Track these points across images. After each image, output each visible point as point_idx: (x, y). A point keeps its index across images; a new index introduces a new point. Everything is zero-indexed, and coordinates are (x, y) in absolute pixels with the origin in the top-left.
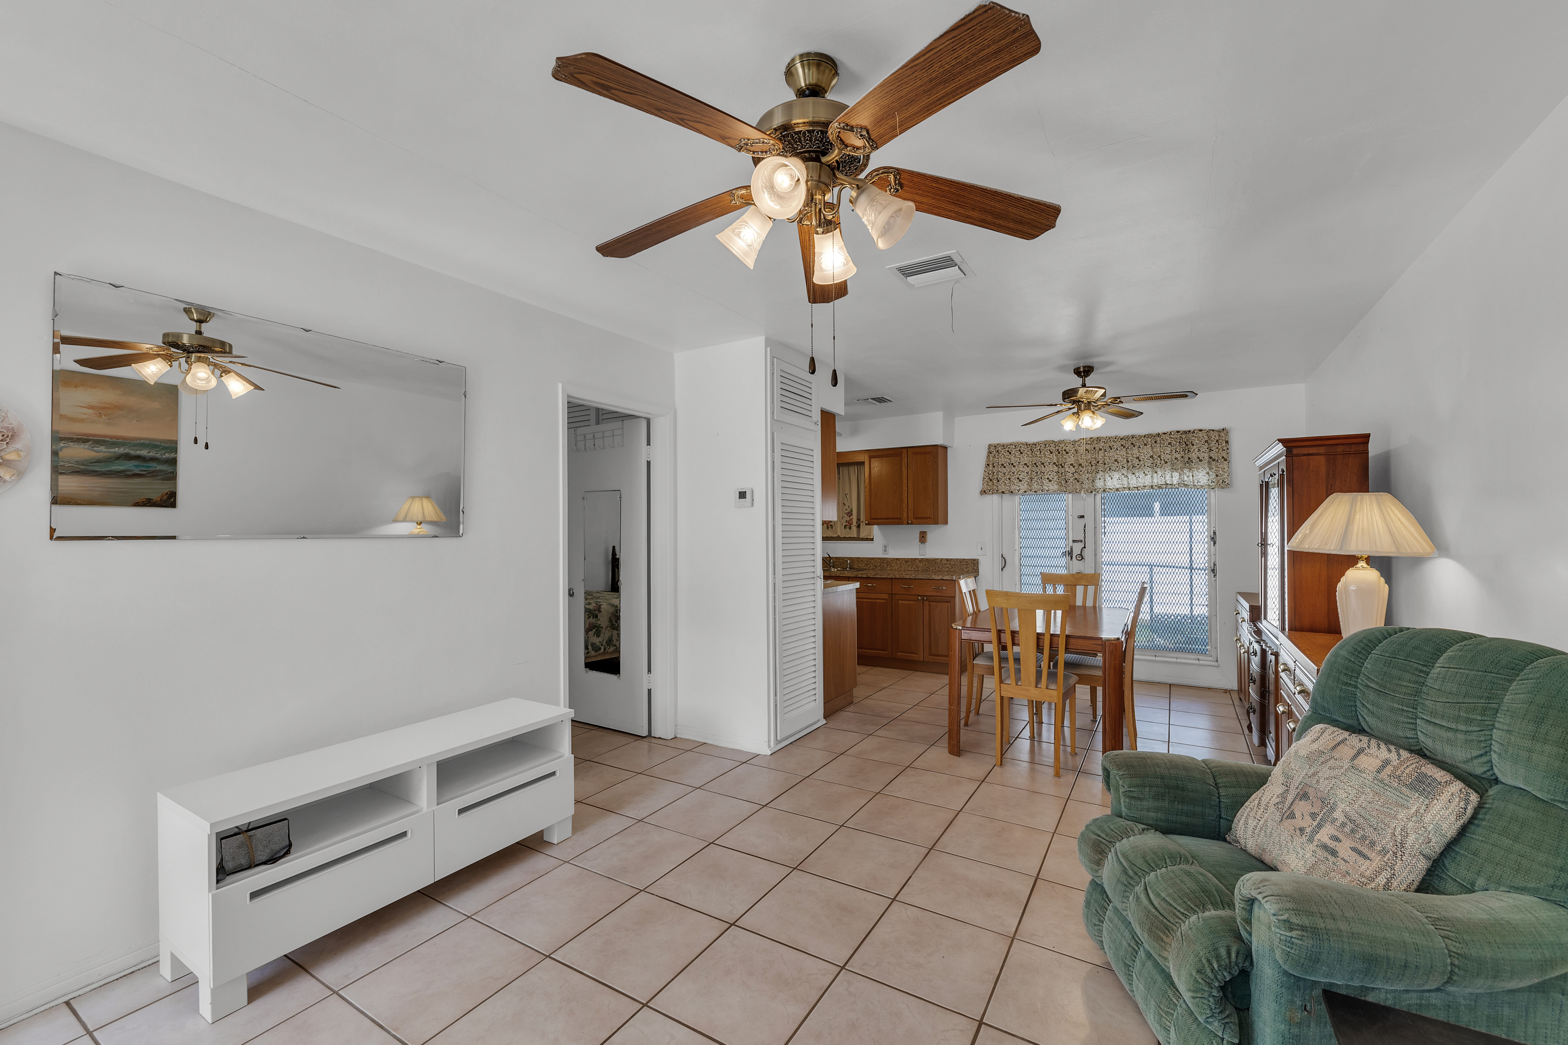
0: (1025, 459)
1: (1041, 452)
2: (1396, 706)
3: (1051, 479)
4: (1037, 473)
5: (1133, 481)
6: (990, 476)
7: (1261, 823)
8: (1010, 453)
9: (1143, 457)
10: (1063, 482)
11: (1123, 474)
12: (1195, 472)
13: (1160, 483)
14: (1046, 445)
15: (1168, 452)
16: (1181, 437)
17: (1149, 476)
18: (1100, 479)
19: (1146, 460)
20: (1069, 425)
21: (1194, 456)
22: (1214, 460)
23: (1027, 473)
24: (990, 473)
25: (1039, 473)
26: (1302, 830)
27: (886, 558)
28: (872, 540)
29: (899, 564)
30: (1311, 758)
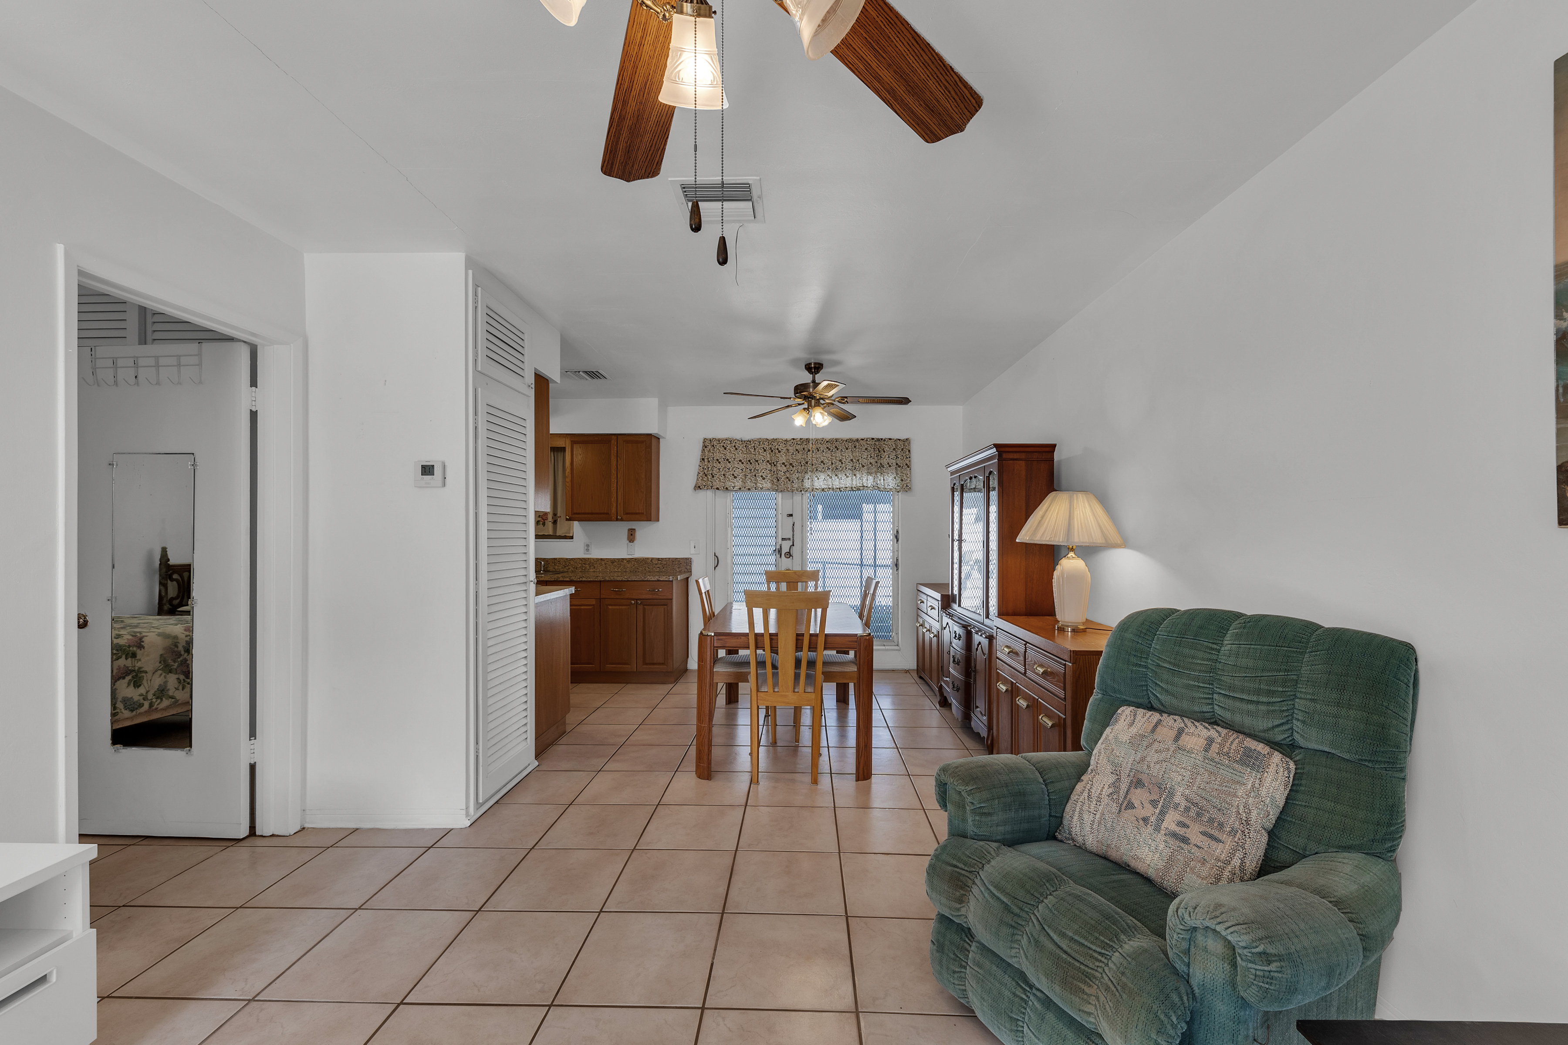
0: (740, 456)
1: (755, 449)
2: (1192, 683)
3: (764, 477)
4: (751, 470)
5: (836, 483)
6: (705, 471)
7: (1098, 816)
8: (725, 449)
9: (844, 460)
10: (775, 481)
11: (828, 475)
12: (886, 476)
13: (858, 485)
14: (760, 442)
15: (865, 457)
16: (875, 444)
17: (850, 478)
18: (808, 479)
19: (847, 463)
20: (799, 420)
21: (884, 462)
22: (899, 466)
23: (742, 470)
24: (705, 468)
25: (752, 471)
26: (1145, 820)
27: (589, 559)
28: (572, 538)
29: (604, 565)
30: (1134, 743)
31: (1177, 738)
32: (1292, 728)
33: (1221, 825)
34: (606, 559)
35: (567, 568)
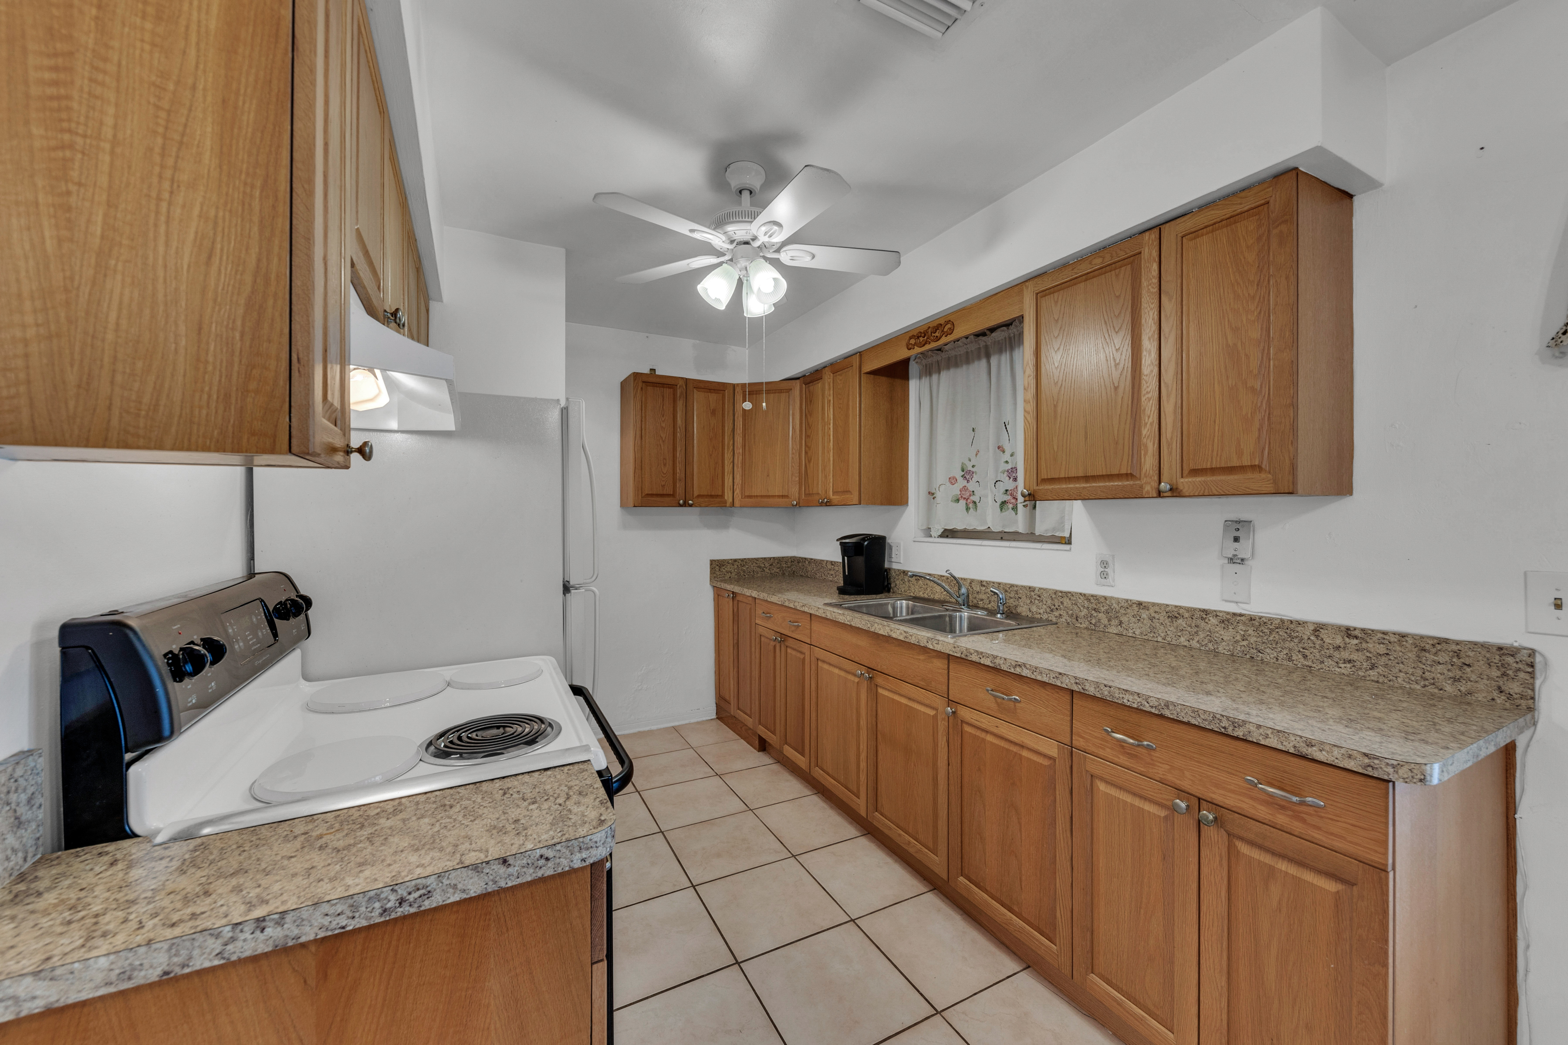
27: (1106, 598)
28: (1068, 541)
29: (1147, 622)
34: (1154, 604)
35: (1057, 613)
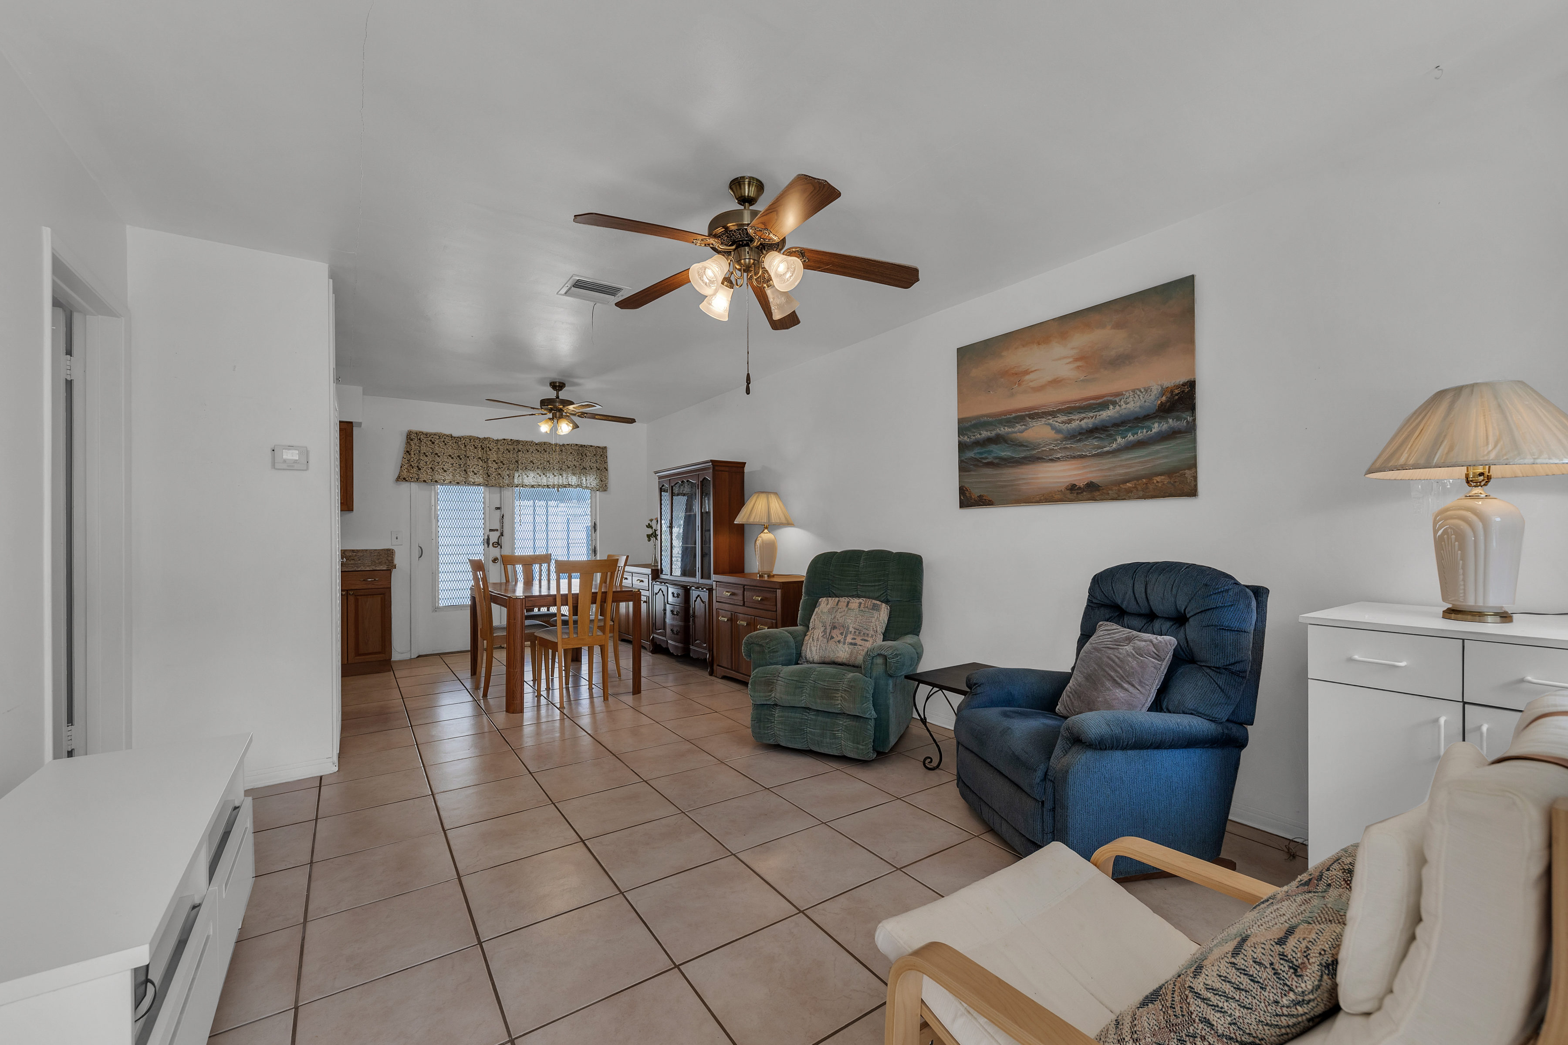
0: (450, 451)
1: (465, 446)
3: (476, 472)
6: (412, 463)
7: (817, 646)
8: (433, 443)
10: (486, 476)
11: (538, 474)
23: (451, 464)
24: (411, 460)
26: (839, 642)
30: (830, 611)
31: (847, 605)
32: (887, 594)
33: (868, 635)
